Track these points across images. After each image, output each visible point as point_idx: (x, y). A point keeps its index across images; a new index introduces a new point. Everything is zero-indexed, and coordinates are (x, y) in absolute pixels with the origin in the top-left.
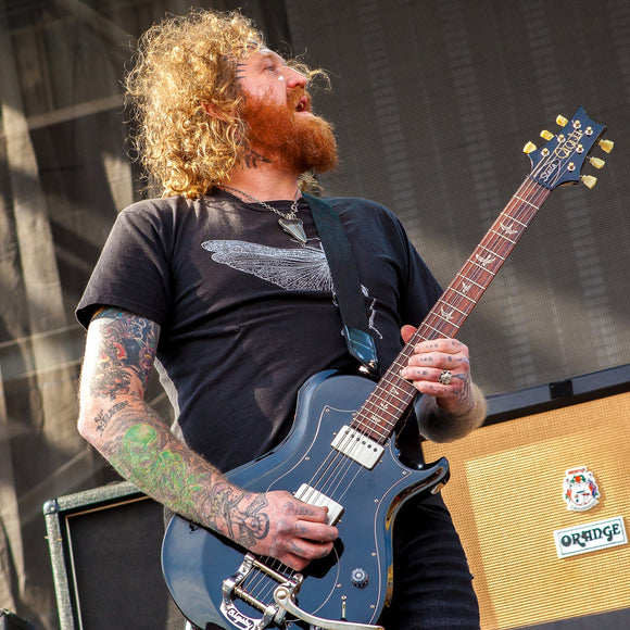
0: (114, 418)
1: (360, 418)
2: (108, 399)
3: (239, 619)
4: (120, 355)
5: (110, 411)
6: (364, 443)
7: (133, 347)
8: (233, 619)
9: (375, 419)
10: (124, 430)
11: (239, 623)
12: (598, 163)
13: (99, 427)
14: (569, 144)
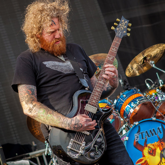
0: (34, 109)
1: (90, 102)
2: (31, 104)
3: (72, 155)
4: (30, 93)
5: (32, 107)
6: (92, 107)
7: (33, 90)
8: (71, 155)
9: (94, 101)
10: (37, 111)
11: (73, 156)
12: (129, 30)
13: (30, 112)
14: (122, 26)
